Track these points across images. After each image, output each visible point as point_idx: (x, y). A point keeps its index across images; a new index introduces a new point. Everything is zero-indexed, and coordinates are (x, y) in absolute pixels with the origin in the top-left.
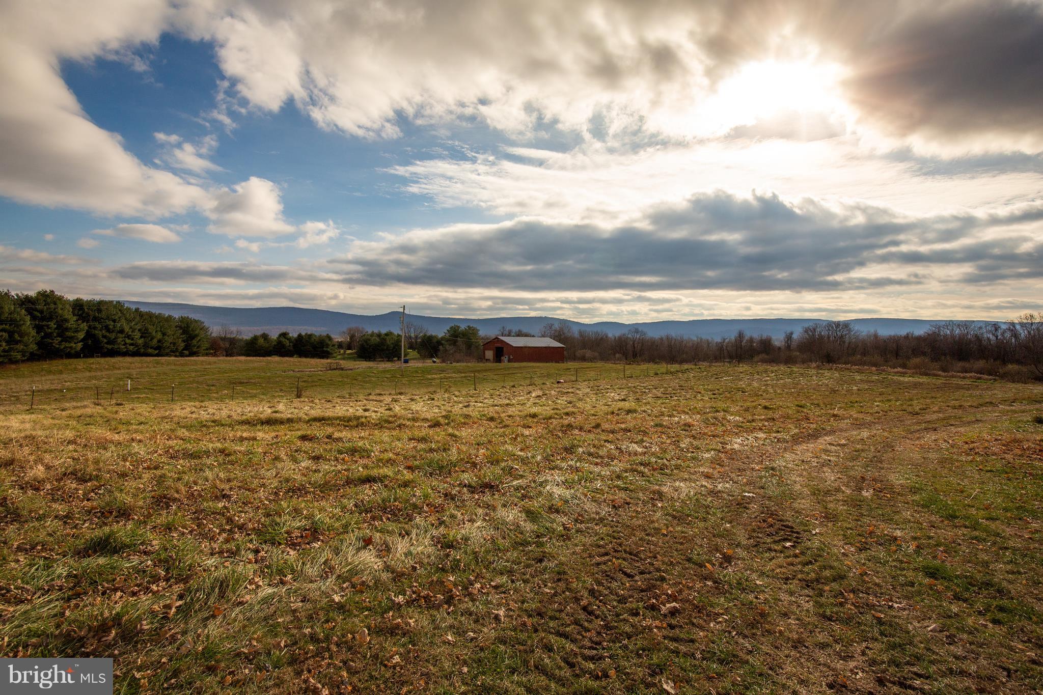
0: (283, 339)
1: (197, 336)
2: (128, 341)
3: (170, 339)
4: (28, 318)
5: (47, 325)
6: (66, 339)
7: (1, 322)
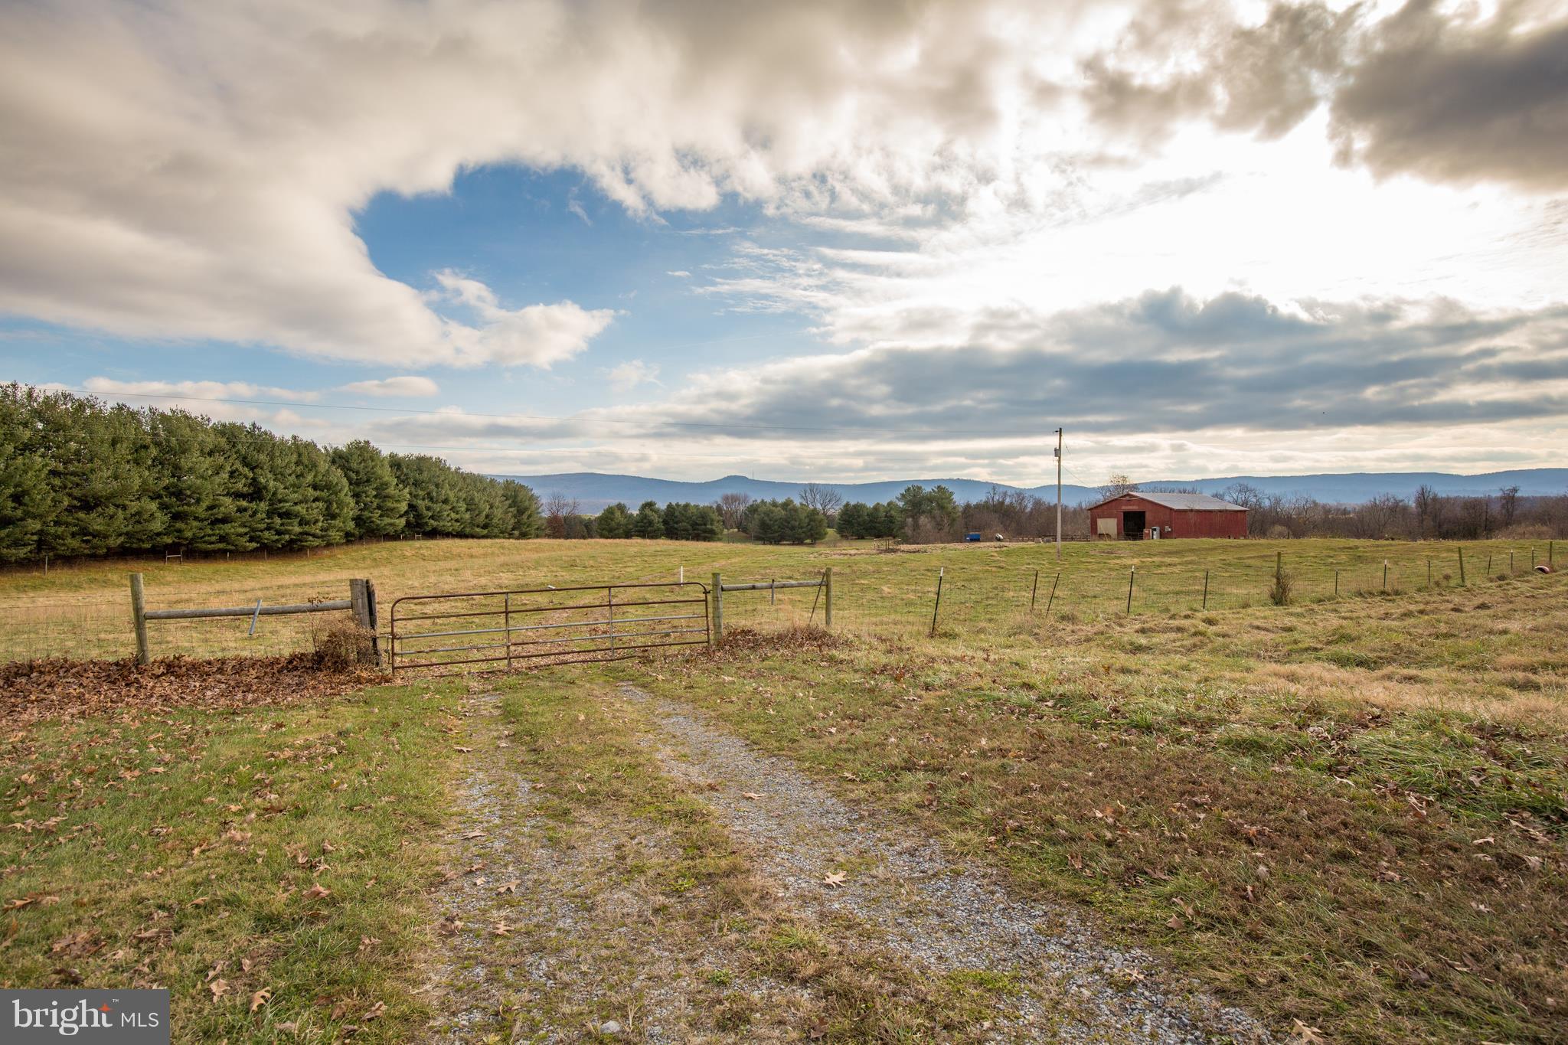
0: (647, 512)
1: (526, 509)
2: (453, 516)
3: (498, 513)
4: (345, 481)
5: (365, 492)
6: (386, 512)
7: (315, 487)
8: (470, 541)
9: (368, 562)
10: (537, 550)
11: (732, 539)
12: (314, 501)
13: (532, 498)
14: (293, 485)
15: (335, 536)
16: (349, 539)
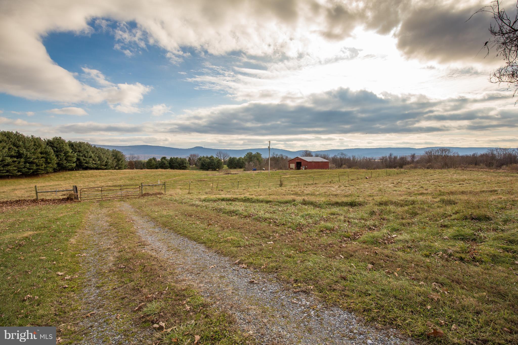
0: (163, 160)
1: (121, 159)
2: (94, 162)
3: (110, 161)
4: (52, 151)
5: (60, 155)
6: (68, 161)
7: (41, 153)
8: (100, 171)
9: (63, 178)
10: (124, 174)
11: (193, 169)
12: (41, 158)
13: (122, 156)
14: (34, 153)
15: (51, 170)
16: (55, 171)
